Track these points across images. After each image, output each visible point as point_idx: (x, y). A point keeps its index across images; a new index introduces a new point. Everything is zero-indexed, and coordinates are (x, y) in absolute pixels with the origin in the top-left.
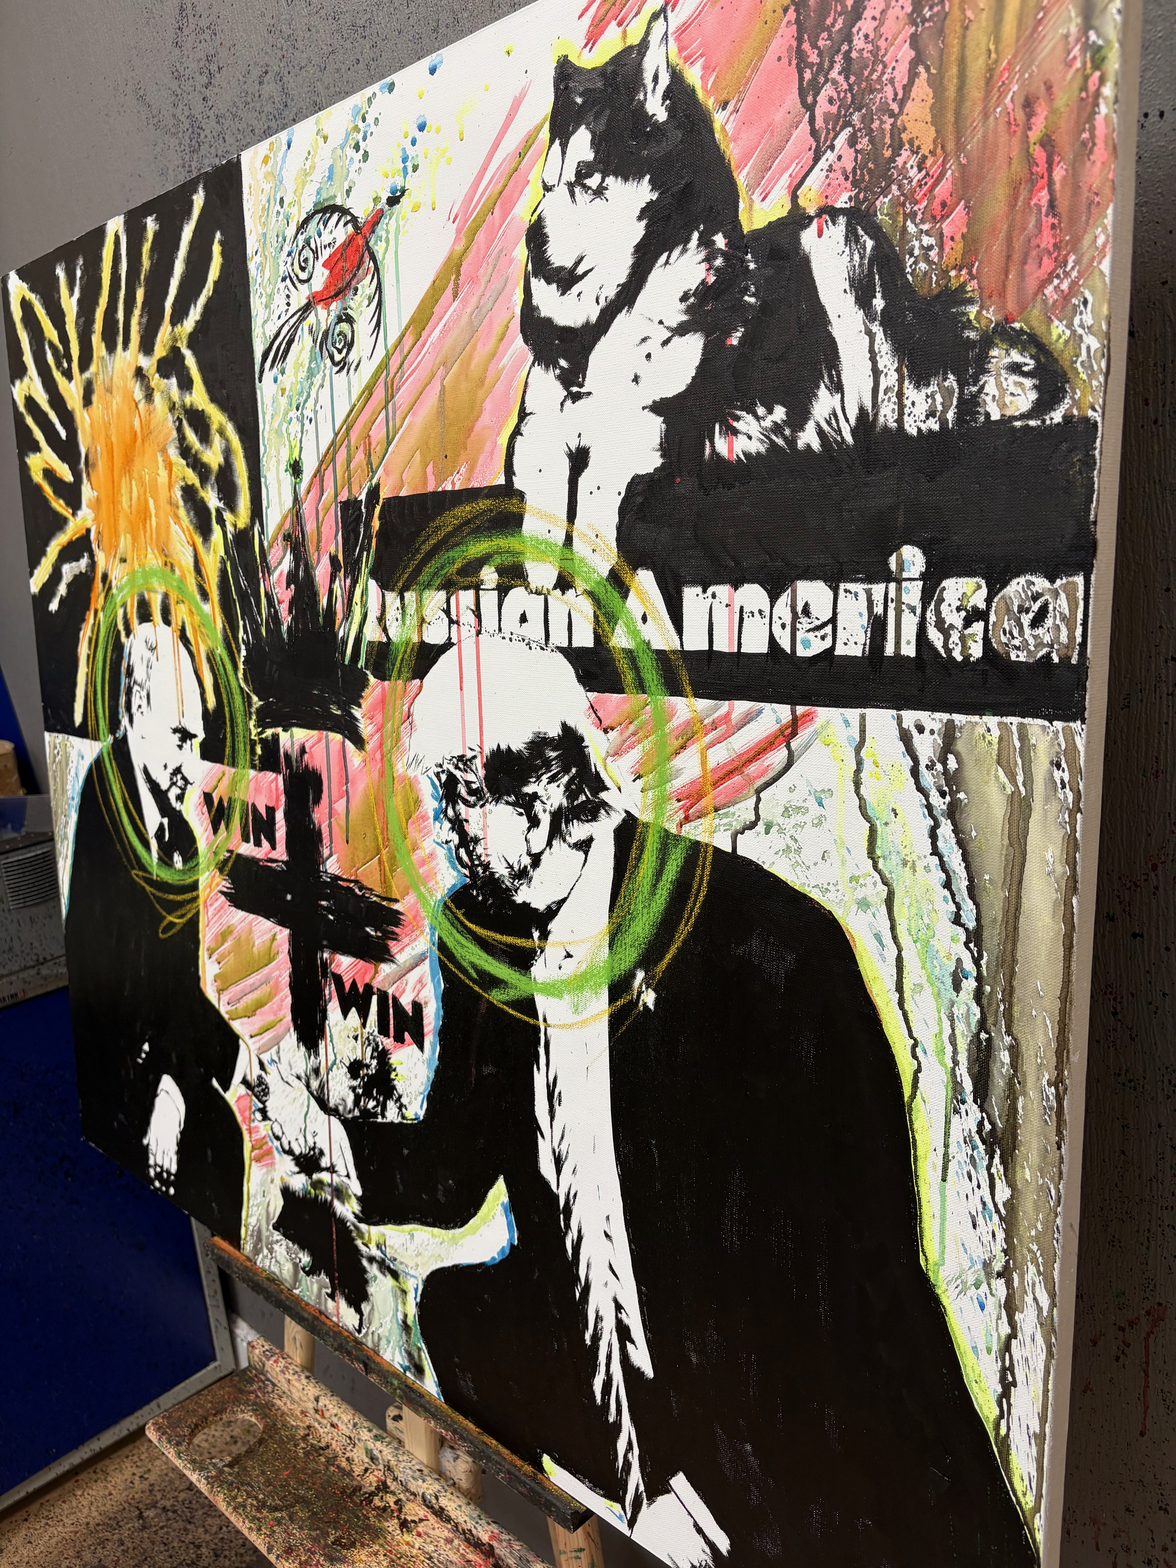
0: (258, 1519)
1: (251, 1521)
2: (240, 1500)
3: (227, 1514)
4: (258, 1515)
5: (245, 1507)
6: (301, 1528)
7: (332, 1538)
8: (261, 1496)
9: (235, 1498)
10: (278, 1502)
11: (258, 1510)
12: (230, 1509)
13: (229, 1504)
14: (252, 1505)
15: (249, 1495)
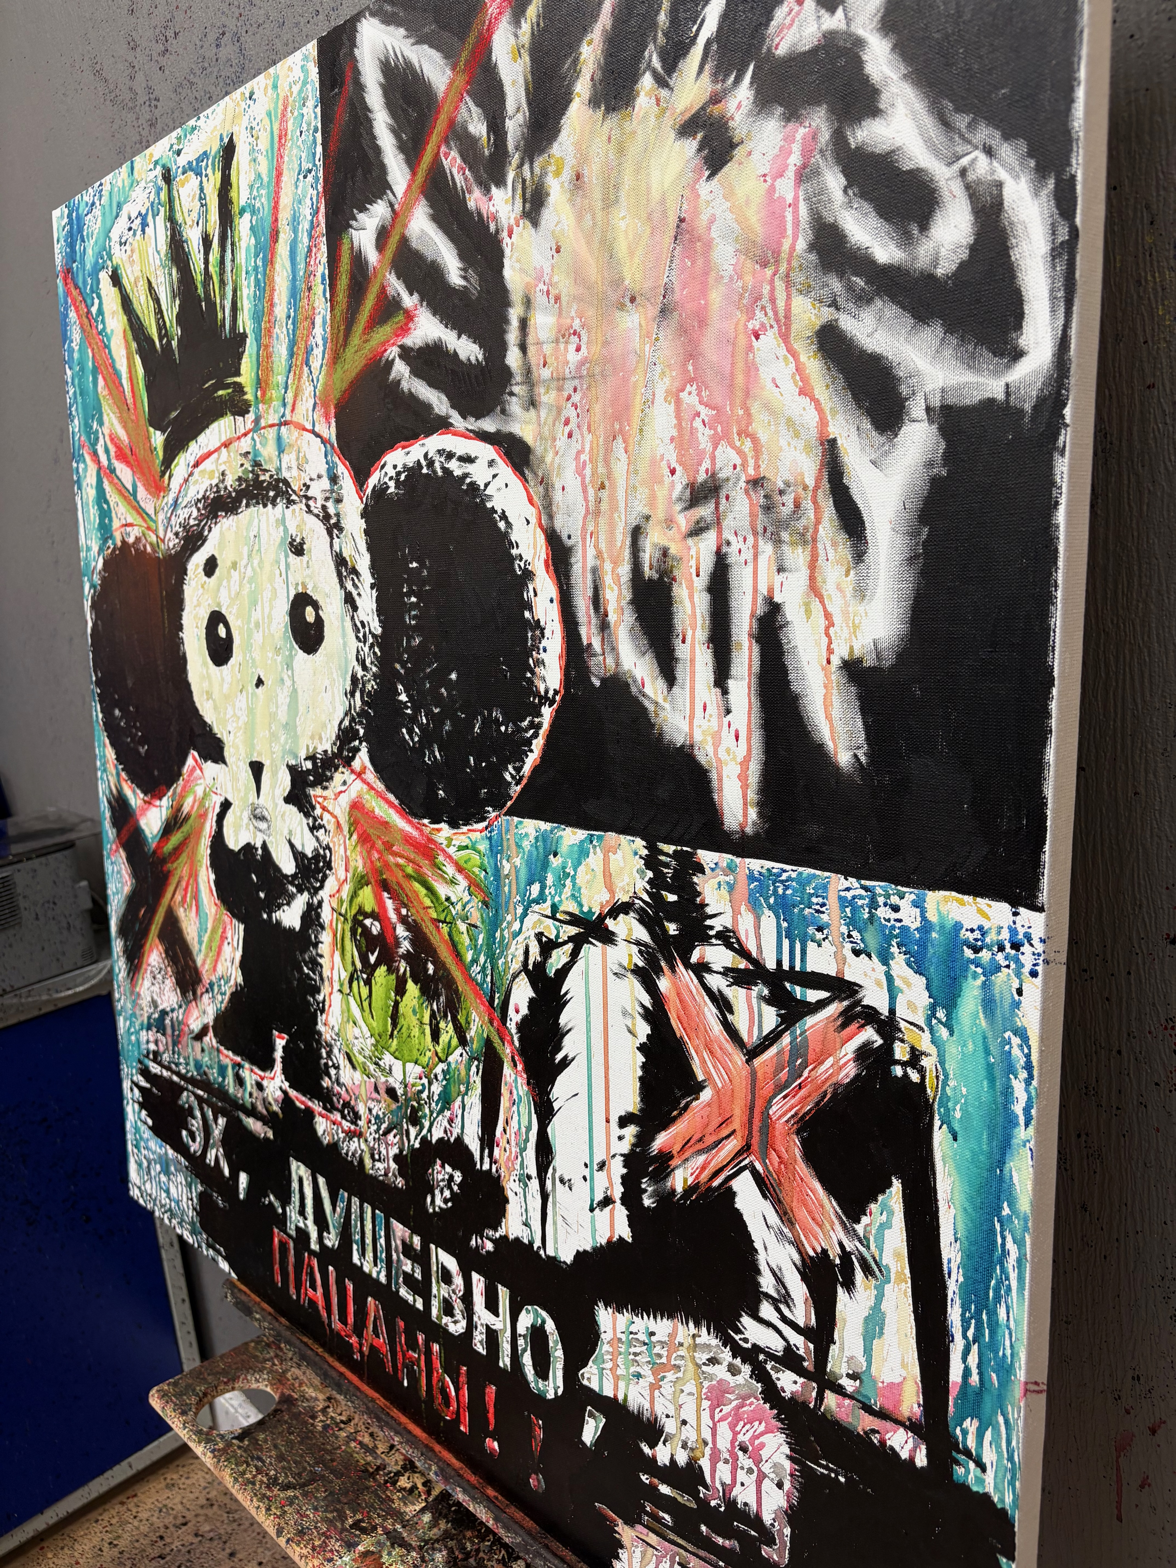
0: (268, 1498)
1: (260, 1500)
2: (248, 1476)
3: (234, 1491)
4: (268, 1493)
5: (254, 1484)
6: (316, 1509)
7: (350, 1521)
8: (272, 1473)
9: (243, 1473)
10: (291, 1479)
11: (268, 1487)
12: (237, 1486)
13: (236, 1480)
14: (262, 1482)
15: (259, 1471)
